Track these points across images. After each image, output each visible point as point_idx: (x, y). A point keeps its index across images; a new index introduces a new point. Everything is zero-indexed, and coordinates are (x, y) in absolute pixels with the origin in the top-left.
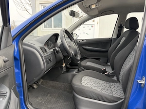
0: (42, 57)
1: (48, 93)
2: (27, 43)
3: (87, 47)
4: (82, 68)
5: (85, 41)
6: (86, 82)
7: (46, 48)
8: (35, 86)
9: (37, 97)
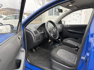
0: (34, 36)
1: (41, 55)
2: (28, 28)
3: (70, 30)
4: (62, 44)
5: (69, 26)
6: (60, 53)
7: (38, 31)
8: (34, 50)
9: (35, 56)
